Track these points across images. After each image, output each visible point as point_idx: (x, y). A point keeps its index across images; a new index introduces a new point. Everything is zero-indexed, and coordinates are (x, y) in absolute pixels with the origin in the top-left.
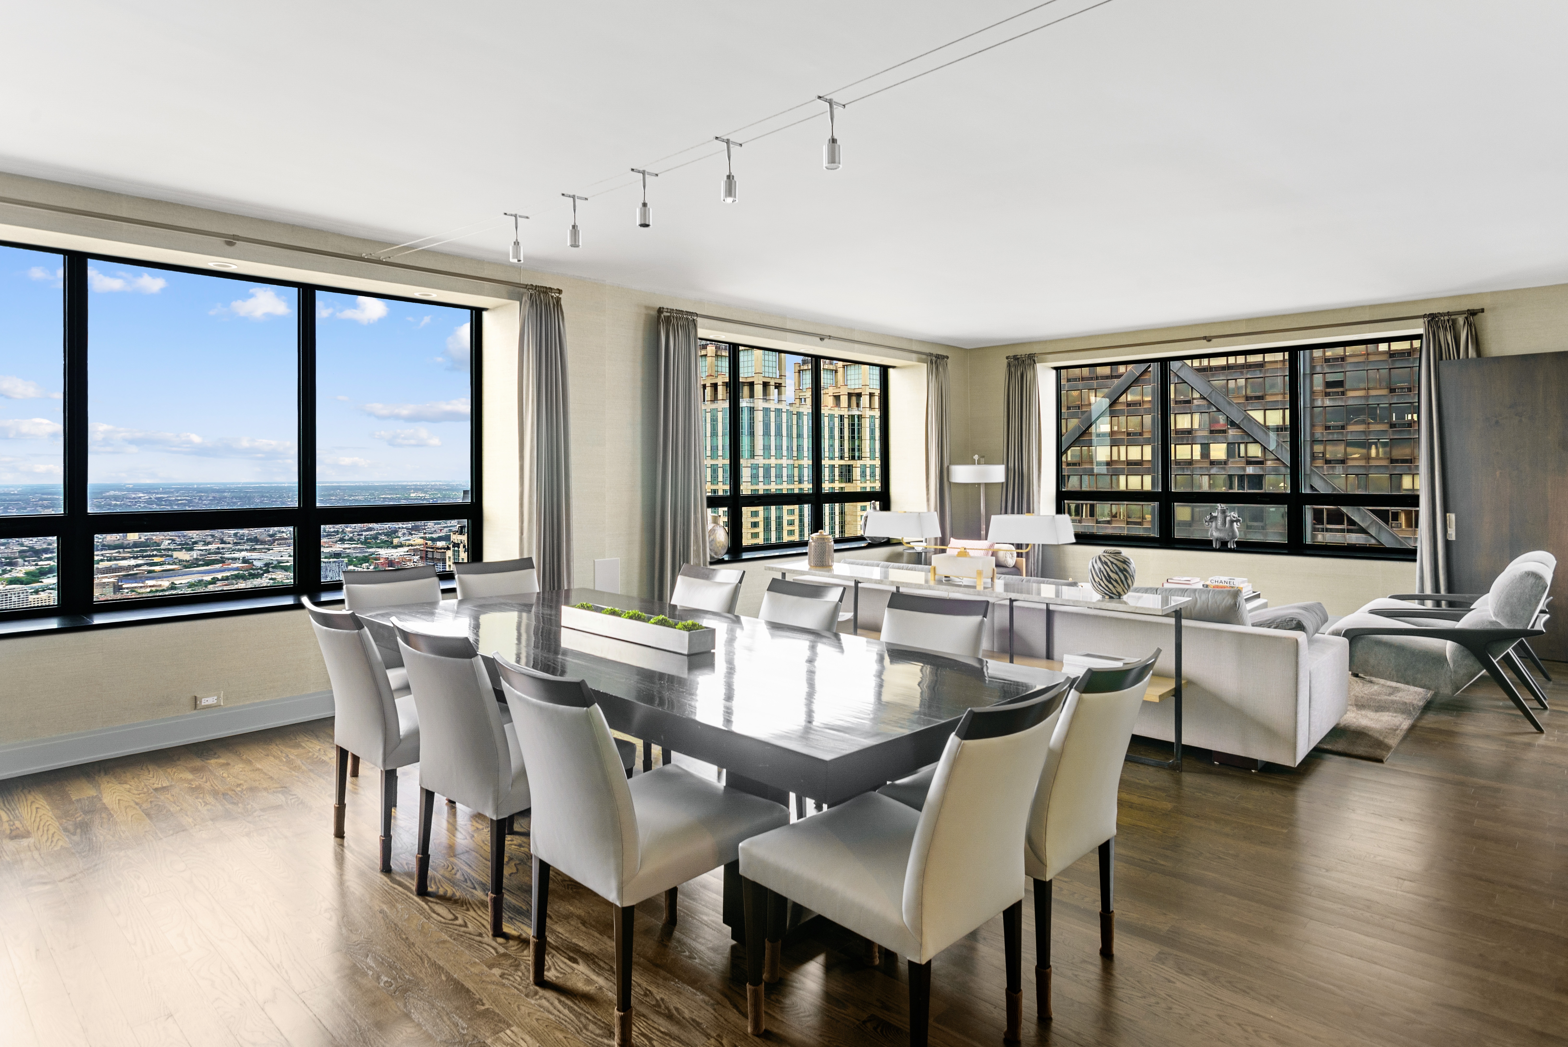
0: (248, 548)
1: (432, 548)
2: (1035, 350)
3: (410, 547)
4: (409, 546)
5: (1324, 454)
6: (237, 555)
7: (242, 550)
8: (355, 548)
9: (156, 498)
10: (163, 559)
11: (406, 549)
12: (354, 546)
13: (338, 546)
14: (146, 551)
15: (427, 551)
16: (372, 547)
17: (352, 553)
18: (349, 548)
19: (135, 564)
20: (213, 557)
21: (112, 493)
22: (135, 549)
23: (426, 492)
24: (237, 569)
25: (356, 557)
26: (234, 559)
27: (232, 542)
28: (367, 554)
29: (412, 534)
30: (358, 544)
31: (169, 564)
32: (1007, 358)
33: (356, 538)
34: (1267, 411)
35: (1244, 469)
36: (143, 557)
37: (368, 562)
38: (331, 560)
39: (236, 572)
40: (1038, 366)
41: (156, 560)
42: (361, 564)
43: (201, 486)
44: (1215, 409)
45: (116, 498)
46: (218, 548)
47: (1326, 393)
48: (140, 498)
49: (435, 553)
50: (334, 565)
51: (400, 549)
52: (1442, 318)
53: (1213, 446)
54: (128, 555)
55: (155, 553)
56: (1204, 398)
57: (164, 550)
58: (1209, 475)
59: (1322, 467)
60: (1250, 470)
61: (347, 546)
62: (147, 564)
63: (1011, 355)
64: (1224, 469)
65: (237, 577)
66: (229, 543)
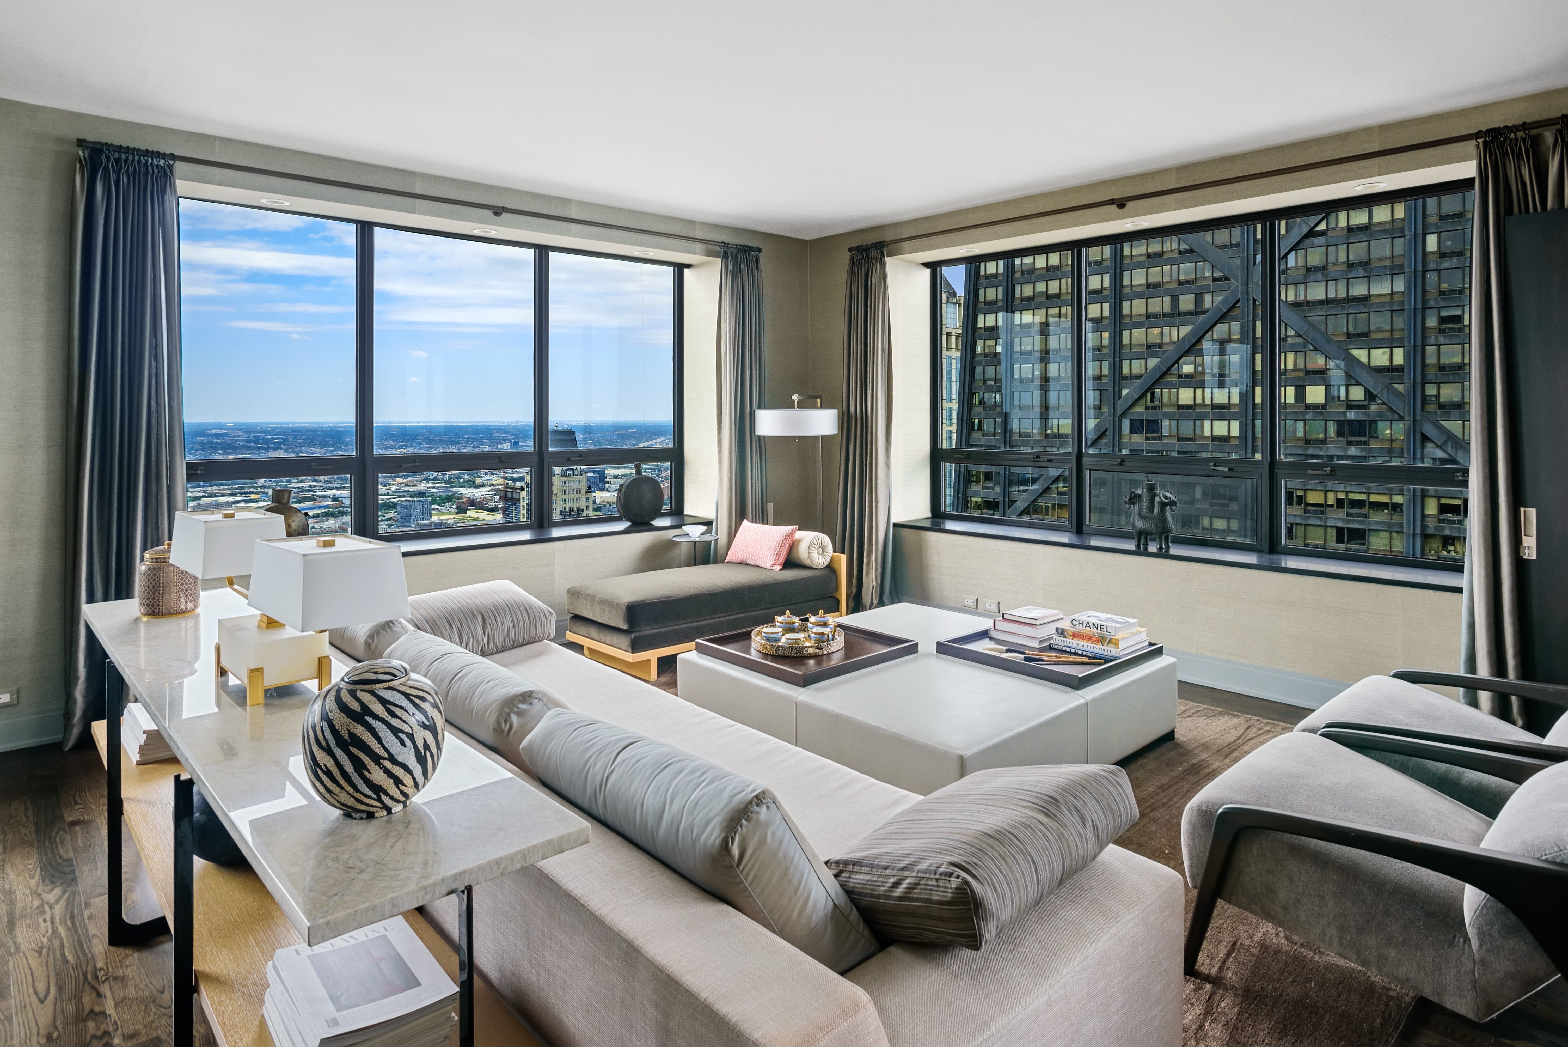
0: (338, 486)
1: (511, 488)
2: (889, 236)
3: (492, 487)
4: (490, 486)
5: (1438, 396)
6: (328, 493)
7: (332, 488)
8: (438, 487)
9: (254, 437)
10: (259, 496)
11: (488, 489)
12: (437, 485)
13: (423, 485)
14: (244, 488)
15: (506, 491)
16: (455, 487)
17: (436, 492)
18: (433, 488)
19: (233, 500)
20: (306, 495)
21: (214, 431)
22: (234, 487)
23: (507, 433)
24: (327, 507)
25: (440, 497)
26: (325, 497)
27: (323, 480)
28: (450, 494)
29: (493, 474)
30: (441, 483)
31: (264, 501)
32: (850, 250)
33: (440, 477)
34: (1371, 350)
35: (1345, 414)
36: (241, 494)
37: (451, 501)
38: (416, 499)
39: (326, 510)
40: (889, 261)
41: (253, 497)
42: (444, 503)
43: (296, 425)
44: (1312, 348)
45: (217, 435)
46: (310, 486)
47: (1440, 329)
48: (239, 436)
49: (514, 493)
50: (418, 503)
51: (482, 489)
52: (1512, 136)
53: (1309, 389)
54: (228, 492)
55: (252, 490)
56: (1300, 336)
57: (260, 487)
58: (1305, 421)
59: (1435, 412)
60: (1352, 415)
61: (431, 485)
62: (245, 501)
63: (855, 245)
64: (1321, 413)
65: (328, 515)
66: (321, 481)
